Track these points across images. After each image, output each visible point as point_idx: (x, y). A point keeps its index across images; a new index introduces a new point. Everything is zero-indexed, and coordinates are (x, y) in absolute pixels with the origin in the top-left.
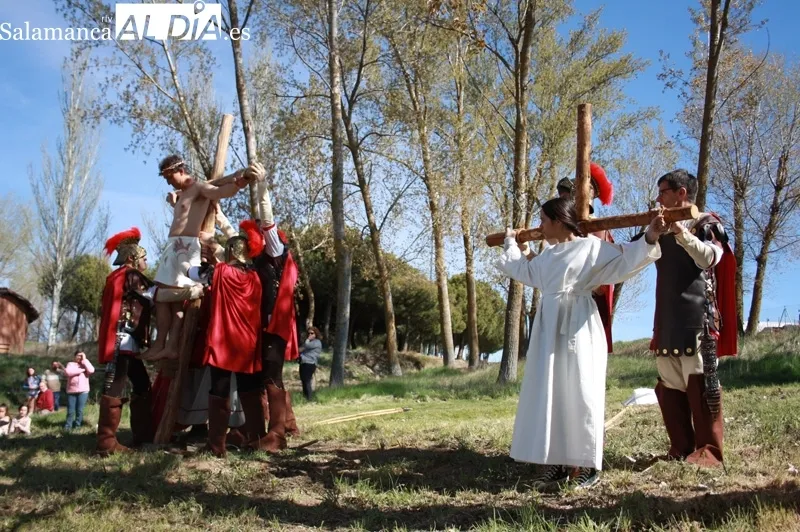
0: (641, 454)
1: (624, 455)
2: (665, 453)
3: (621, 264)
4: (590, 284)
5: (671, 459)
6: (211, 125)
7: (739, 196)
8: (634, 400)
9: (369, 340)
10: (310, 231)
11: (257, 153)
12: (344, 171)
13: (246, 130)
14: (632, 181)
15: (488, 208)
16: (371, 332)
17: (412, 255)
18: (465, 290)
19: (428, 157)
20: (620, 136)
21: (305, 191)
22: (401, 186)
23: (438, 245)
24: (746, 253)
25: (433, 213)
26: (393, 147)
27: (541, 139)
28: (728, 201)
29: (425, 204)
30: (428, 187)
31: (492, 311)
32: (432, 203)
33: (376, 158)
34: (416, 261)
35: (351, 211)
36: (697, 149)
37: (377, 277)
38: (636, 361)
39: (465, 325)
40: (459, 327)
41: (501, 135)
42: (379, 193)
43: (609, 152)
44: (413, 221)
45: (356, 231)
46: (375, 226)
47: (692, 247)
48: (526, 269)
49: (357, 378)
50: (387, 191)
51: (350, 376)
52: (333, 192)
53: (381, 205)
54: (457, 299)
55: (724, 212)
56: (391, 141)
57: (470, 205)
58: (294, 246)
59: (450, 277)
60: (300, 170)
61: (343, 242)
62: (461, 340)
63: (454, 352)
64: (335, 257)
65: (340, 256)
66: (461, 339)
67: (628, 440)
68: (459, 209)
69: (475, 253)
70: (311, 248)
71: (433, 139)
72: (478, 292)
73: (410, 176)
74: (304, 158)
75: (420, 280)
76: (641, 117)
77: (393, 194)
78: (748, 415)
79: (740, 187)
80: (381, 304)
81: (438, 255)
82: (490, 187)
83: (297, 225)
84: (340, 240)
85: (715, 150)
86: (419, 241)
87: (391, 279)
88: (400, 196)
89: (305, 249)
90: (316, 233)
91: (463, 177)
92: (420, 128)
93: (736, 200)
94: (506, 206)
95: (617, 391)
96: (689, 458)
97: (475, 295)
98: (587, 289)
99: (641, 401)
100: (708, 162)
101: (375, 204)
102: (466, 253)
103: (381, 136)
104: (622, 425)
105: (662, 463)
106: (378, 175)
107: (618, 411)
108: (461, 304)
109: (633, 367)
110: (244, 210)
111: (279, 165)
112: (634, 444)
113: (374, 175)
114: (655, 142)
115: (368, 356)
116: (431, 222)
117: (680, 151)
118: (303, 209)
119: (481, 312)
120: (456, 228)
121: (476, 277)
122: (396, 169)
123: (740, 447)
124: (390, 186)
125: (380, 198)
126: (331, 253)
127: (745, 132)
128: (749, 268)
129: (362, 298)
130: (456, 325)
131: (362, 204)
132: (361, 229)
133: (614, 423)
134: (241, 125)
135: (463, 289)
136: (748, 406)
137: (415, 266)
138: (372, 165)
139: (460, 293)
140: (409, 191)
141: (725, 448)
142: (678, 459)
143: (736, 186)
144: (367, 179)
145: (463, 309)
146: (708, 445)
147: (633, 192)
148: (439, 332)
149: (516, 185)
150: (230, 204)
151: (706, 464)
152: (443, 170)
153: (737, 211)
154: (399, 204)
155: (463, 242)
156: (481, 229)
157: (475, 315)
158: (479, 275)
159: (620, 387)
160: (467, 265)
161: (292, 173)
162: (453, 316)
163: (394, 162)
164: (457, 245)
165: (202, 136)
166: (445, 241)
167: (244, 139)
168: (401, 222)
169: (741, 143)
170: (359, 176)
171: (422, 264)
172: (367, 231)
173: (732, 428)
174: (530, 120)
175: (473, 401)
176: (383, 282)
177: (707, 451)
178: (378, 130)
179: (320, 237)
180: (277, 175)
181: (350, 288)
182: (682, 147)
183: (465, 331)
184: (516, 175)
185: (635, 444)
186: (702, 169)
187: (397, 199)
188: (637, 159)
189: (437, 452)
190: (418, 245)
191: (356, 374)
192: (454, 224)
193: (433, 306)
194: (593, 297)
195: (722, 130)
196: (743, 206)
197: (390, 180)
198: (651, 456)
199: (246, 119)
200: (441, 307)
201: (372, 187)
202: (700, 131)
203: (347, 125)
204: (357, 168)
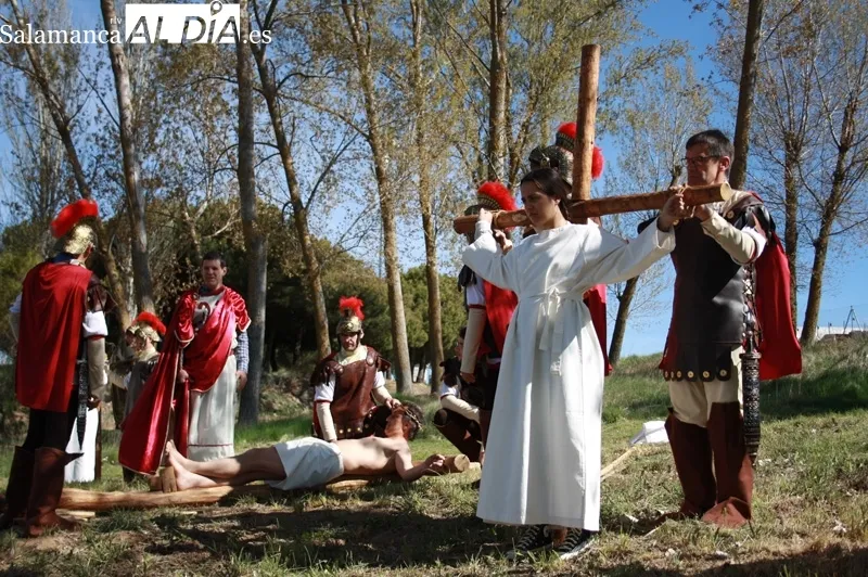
0: (646, 511)
1: (623, 512)
2: (677, 509)
3: (622, 257)
4: (581, 283)
5: (682, 518)
6: (66, 60)
7: (792, 159)
8: (644, 436)
9: (295, 358)
10: (210, 209)
11: (132, 101)
12: (255, 127)
13: (116, 69)
14: (649, 140)
15: (455, 175)
16: (298, 347)
17: (351, 243)
18: (426, 288)
19: (373, 108)
20: (634, 80)
21: (202, 153)
22: (335, 148)
23: (387, 228)
24: (800, 236)
25: (380, 183)
26: (324, 94)
27: (528, 82)
28: (777, 167)
29: (369, 172)
30: (374, 149)
31: (463, 316)
32: (378, 170)
33: (300, 108)
34: (359, 250)
35: (266, 181)
36: (736, 96)
37: (305, 272)
38: (654, 382)
39: (426, 336)
40: (418, 340)
41: (474, 77)
42: (304, 157)
43: (619, 100)
44: (352, 195)
45: (273, 208)
46: (300, 202)
47: (724, 237)
48: (499, 264)
49: (280, 412)
50: (316, 154)
51: (269, 409)
52: (239, 156)
53: (308, 173)
54: (415, 300)
55: (772, 181)
56: (320, 84)
57: (431, 171)
58: (188, 231)
59: (406, 271)
60: (193, 123)
61: (254, 225)
62: (422, 356)
63: (410, 373)
64: (245, 245)
65: (252, 243)
66: (420, 356)
67: (631, 492)
68: (416, 178)
69: (439, 238)
70: (212, 233)
71: (378, 81)
72: (443, 290)
73: (346, 133)
74: (198, 107)
75: (364, 275)
76: (662, 53)
77: (323, 158)
78: (790, 455)
79: (793, 146)
80: (310, 309)
81: (387, 241)
82: (458, 147)
83: (191, 202)
84: (250, 223)
85: (760, 98)
86: (360, 223)
87: (323, 274)
88: (334, 161)
89: (203, 235)
90: (217, 213)
91: (420, 135)
92: (361, 66)
93: (788, 165)
94: (480, 174)
95: (625, 424)
96: (707, 516)
97: (439, 295)
98: (577, 290)
99: (652, 438)
100: (751, 114)
101: (299, 172)
102: (426, 238)
103: (307, 77)
104: (625, 472)
105: (670, 523)
106: (305, 132)
107: (622, 451)
108: (421, 307)
109: (649, 391)
110: (115, 180)
111: (164, 117)
112: (638, 497)
113: (298, 132)
114: (680, 85)
115: (295, 381)
116: (377, 196)
117: (714, 99)
118: (198, 178)
119: (448, 319)
120: (412, 205)
121: (440, 271)
122: (329, 123)
123: (776, 499)
124: (320, 147)
125: (307, 165)
126: (239, 240)
127: (801, 73)
128: (805, 255)
129: (285, 301)
130: (414, 337)
131: (281, 172)
132: (281, 207)
133: (614, 469)
134: (108, 61)
135: (422, 287)
136: (792, 443)
137: (357, 257)
138: (295, 118)
139: (420, 292)
140: (347, 154)
141: (756, 500)
142: (692, 517)
143: (787, 145)
144: (288, 138)
145: (424, 315)
146: (732, 498)
147: (652, 153)
148: (391, 347)
149: (491, 146)
150: (95, 174)
151: (729, 523)
152: (393, 125)
153: (788, 180)
154: (332, 172)
155: (421, 223)
156: (446, 205)
157: (439, 323)
158: (444, 268)
159: (630, 418)
160: (428, 255)
161: (183, 129)
162: (410, 324)
163: (326, 115)
164: (413, 227)
165: (52, 78)
166: (397, 221)
167: (113, 81)
168: (335, 196)
169: (794, 88)
170: (277, 132)
171: (367, 253)
172: (290, 210)
173: (768, 473)
174: (512, 57)
175: (433, 441)
176: (312, 280)
177: (731, 506)
178: (304, 70)
179: (224, 218)
180: (161, 132)
181: (264, 288)
182: (717, 93)
183: (427, 344)
184: (493, 133)
185: (640, 498)
186: (742, 124)
187: (331, 165)
188: (657, 109)
189: (375, 514)
190: (359, 228)
191: (276, 406)
192: (411, 198)
193: (382, 311)
194: (585, 301)
195: (770, 70)
196: (797, 173)
197: (322, 140)
198: (658, 513)
199: (116, 52)
200: (393, 313)
201: (294, 149)
202: (740, 73)
203: (259, 60)
204: (274, 123)
